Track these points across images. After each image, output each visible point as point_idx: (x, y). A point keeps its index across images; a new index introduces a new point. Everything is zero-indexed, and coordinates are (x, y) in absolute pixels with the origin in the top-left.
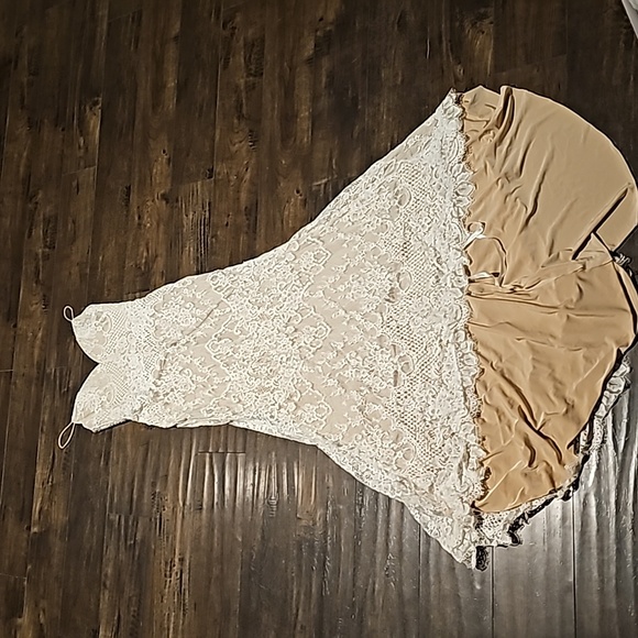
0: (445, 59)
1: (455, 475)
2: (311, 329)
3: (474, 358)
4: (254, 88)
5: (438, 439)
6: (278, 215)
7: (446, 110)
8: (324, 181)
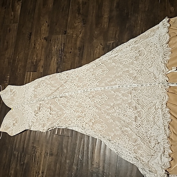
0: (167, 4)
1: (159, 158)
2: (100, 97)
3: (169, 115)
4: (86, 4)
5: (153, 144)
6: (92, 52)
7: (163, 24)
8: (112, 42)
